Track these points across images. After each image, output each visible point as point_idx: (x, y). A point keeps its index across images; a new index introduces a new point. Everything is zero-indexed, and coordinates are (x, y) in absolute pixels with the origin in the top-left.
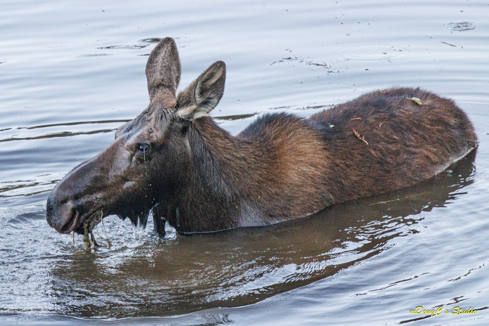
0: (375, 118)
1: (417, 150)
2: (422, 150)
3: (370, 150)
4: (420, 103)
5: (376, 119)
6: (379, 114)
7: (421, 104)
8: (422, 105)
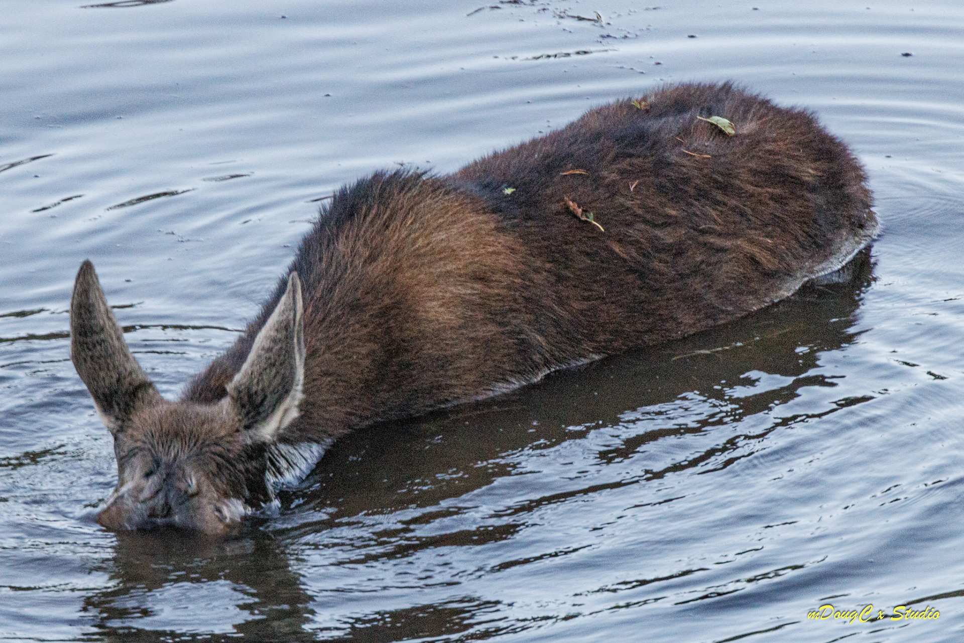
0: (619, 169)
1: (728, 244)
2: (739, 243)
3: (608, 242)
4: (730, 131)
5: (622, 172)
6: (628, 159)
7: (733, 132)
8: (736, 136)
